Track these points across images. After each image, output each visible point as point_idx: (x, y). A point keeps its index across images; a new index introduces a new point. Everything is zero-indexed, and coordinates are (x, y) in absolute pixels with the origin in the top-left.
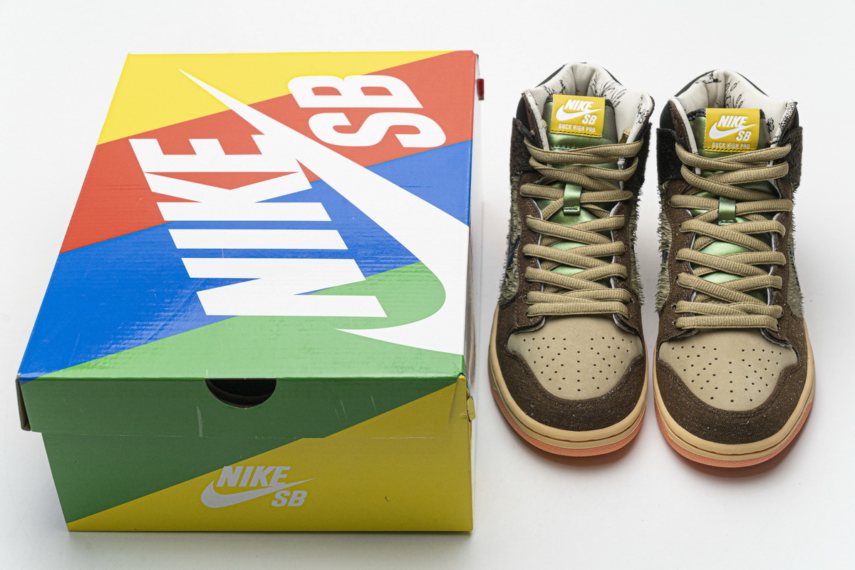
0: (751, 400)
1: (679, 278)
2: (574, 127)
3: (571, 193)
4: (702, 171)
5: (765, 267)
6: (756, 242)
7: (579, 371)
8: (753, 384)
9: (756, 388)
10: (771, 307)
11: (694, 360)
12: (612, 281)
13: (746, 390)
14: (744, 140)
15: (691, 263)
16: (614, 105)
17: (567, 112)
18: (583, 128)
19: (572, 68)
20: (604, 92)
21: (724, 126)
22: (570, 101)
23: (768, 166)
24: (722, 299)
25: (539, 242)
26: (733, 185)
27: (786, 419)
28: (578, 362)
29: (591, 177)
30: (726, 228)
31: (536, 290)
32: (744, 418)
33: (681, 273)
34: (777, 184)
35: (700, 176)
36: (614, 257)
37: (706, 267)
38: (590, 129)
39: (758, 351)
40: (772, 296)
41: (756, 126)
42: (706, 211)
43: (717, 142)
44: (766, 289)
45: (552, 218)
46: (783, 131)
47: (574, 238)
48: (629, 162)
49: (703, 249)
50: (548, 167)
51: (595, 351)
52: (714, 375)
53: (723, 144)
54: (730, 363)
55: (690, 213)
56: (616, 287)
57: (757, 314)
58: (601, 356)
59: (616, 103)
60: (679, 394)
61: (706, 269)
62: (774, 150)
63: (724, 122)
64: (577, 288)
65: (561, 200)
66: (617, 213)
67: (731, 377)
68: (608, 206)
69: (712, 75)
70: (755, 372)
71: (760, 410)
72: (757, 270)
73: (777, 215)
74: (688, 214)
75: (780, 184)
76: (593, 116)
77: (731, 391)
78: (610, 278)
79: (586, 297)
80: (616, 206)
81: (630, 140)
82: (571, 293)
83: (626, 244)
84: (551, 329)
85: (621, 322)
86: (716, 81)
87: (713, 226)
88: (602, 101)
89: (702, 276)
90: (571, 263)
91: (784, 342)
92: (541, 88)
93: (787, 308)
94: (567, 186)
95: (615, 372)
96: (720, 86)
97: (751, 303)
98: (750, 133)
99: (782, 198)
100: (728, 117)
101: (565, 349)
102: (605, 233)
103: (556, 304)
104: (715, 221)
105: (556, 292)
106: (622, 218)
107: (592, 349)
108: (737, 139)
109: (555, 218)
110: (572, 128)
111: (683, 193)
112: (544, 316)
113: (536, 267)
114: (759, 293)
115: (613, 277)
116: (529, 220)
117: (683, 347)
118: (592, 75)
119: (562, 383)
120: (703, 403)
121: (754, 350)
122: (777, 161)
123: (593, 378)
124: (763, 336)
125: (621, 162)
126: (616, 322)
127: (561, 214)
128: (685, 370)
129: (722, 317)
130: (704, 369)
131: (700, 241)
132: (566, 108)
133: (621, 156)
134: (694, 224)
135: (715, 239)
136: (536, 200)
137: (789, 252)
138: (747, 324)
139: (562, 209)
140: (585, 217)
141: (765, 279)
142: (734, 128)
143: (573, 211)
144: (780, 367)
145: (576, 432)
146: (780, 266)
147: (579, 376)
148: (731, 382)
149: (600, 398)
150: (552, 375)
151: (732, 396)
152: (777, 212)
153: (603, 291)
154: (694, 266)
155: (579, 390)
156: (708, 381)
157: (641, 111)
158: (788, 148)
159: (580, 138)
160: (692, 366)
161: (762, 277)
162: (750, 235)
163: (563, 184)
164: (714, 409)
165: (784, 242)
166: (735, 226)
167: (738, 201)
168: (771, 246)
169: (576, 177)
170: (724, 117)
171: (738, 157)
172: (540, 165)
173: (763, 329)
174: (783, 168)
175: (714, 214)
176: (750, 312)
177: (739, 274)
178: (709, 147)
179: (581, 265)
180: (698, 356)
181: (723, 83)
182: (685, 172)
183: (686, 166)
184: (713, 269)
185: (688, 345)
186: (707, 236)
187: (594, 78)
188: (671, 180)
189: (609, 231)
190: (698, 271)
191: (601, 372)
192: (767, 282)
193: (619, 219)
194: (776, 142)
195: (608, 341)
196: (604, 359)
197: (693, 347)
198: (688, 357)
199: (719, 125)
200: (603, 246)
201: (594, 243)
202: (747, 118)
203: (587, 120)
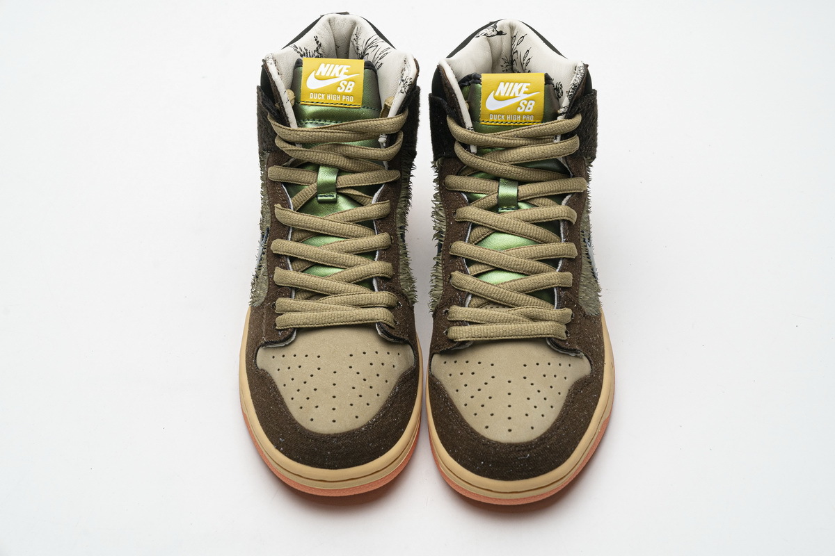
0: (532, 428)
1: (453, 278)
2: (328, 97)
3: (325, 176)
4: (479, 148)
5: (552, 262)
6: (541, 232)
7: (334, 397)
8: (535, 407)
9: (539, 412)
10: (559, 311)
11: (467, 378)
12: (374, 282)
13: (527, 415)
14: (527, 111)
15: (466, 259)
16: (376, 67)
17: (319, 78)
18: (339, 97)
19: (329, 21)
20: (366, 49)
21: (502, 95)
22: (323, 65)
23: (555, 141)
24: (502, 303)
25: (290, 237)
26: (514, 165)
27: (576, 444)
28: (334, 385)
29: (348, 157)
30: (507, 217)
31: (285, 296)
32: (523, 451)
33: (454, 271)
34: (567, 162)
35: (476, 154)
36: (377, 253)
37: (483, 264)
38: (347, 98)
39: (543, 365)
40: (559, 297)
41: (540, 94)
42: (484, 195)
43: (495, 113)
44: (552, 289)
45: (303, 208)
46: (571, 101)
47: (330, 232)
48: (391, 139)
49: (480, 241)
50: (298, 147)
51: (354, 370)
52: (490, 398)
53: (503, 117)
54: (509, 382)
55: (466, 197)
56: (380, 289)
57: (543, 320)
58: (362, 376)
59: (378, 64)
60: (451, 420)
61: (483, 266)
62: (562, 123)
63: (502, 90)
64: (334, 293)
65: (315, 185)
66: (380, 200)
67: (510, 400)
68: (370, 190)
69: (495, 27)
70: (539, 391)
71: (542, 439)
72: (543, 266)
73: (568, 197)
74: (463, 199)
75: (570, 162)
76: (350, 83)
77: (510, 418)
78: (372, 278)
79: (345, 303)
80: (380, 190)
81: (392, 113)
82: (327, 299)
83: (393, 234)
84: (304, 344)
85: (385, 332)
86: (500, 33)
87: (492, 215)
88: (362, 62)
89: (477, 276)
90: (327, 262)
91: (574, 351)
92: (290, 49)
93: (577, 309)
94: (321, 169)
95: (378, 395)
96: (505, 39)
97: (536, 306)
98: (533, 102)
99: (574, 177)
100: (507, 84)
101: (319, 369)
102: (367, 223)
103: (309, 314)
104: (494, 208)
105: (307, 299)
106: (386, 205)
107: (351, 367)
108: (519, 110)
109: (309, 206)
110: (326, 97)
111: (458, 174)
112: (295, 328)
113: (286, 268)
114: (544, 294)
115: (376, 277)
116: (276, 210)
117: (456, 362)
118: (353, 28)
119: (314, 413)
120: (477, 434)
121: (538, 364)
122: (565, 136)
123: (351, 405)
124: (549, 347)
125: (382, 139)
126: (379, 333)
127: (315, 202)
128: (457, 391)
129: (501, 326)
130: (479, 390)
131: (477, 231)
132: (318, 74)
133: (382, 132)
134: (471, 212)
135: (493, 229)
136: (286, 184)
137: (582, 240)
138: (529, 333)
139: (316, 196)
140: (344, 205)
141: (552, 277)
142: (514, 97)
143: (329, 198)
144: (569, 382)
145: (332, 471)
146: (570, 260)
147: (334, 403)
148: (510, 406)
149: (359, 430)
150: (305, 403)
151: (510, 425)
152: (567, 194)
153: (364, 294)
154: (470, 262)
155: (334, 421)
156: (483, 406)
157: (404, 78)
158: (578, 120)
159: (336, 108)
160: (466, 385)
161: (548, 275)
162: (534, 224)
163: (316, 167)
164: (489, 441)
165: (576, 230)
166: (517, 213)
167: (521, 182)
168: (560, 236)
169: (331, 158)
170: (502, 84)
171: (520, 131)
172: (287, 145)
173: (549, 338)
174: (574, 143)
175: (493, 200)
176: (534, 319)
177: (522, 272)
178: (486, 120)
179: (339, 264)
180: (473, 373)
181: (508, 35)
182: (458, 149)
183: (460, 143)
184: (491, 266)
185: (462, 360)
186: (485, 227)
187: (355, 32)
188: (445, 157)
189: (372, 221)
190: (474, 269)
191: (360, 396)
192: (554, 281)
193: (383, 205)
194: (563, 113)
195: (371, 356)
196: (365, 380)
197: (467, 362)
198: (462, 374)
199: (497, 94)
200: (365, 239)
201: (353, 237)
202: (529, 84)
203: (344, 88)
